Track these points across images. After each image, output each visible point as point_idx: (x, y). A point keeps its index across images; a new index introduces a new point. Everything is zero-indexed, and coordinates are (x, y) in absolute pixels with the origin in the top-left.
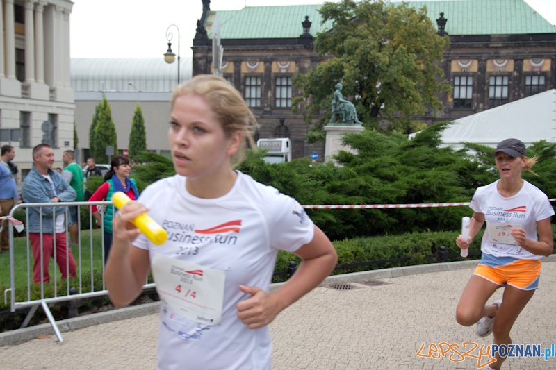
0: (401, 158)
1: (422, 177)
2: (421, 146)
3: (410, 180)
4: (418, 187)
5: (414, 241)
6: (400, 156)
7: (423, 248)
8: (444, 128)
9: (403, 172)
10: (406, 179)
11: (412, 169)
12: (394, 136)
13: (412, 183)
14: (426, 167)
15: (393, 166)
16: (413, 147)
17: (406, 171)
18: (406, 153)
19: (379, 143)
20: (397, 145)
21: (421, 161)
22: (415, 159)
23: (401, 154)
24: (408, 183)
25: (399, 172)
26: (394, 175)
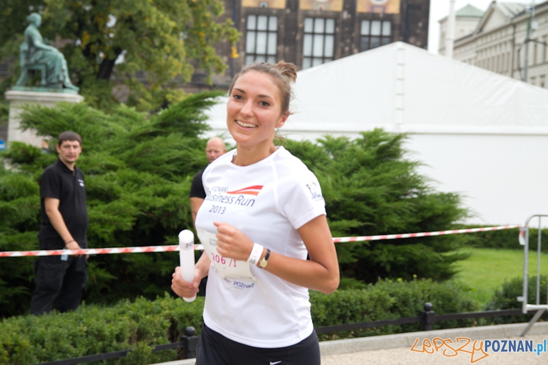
0: (131, 156)
1: (164, 194)
2: (166, 134)
3: (140, 199)
4: (156, 212)
5: (135, 318)
6: (129, 152)
7: (153, 332)
8: (211, 104)
9: (130, 183)
10: (134, 197)
11: (148, 177)
12: (121, 114)
13: (145, 204)
14: (176, 173)
15: (112, 173)
16: (154, 134)
17: (136, 181)
18: (139, 146)
19: (90, 127)
20: (125, 131)
21: (168, 162)
22: (157, 158)
23: (131, 147)
24: (136, 204)
25: (123, 184)
26: (111, 189)
